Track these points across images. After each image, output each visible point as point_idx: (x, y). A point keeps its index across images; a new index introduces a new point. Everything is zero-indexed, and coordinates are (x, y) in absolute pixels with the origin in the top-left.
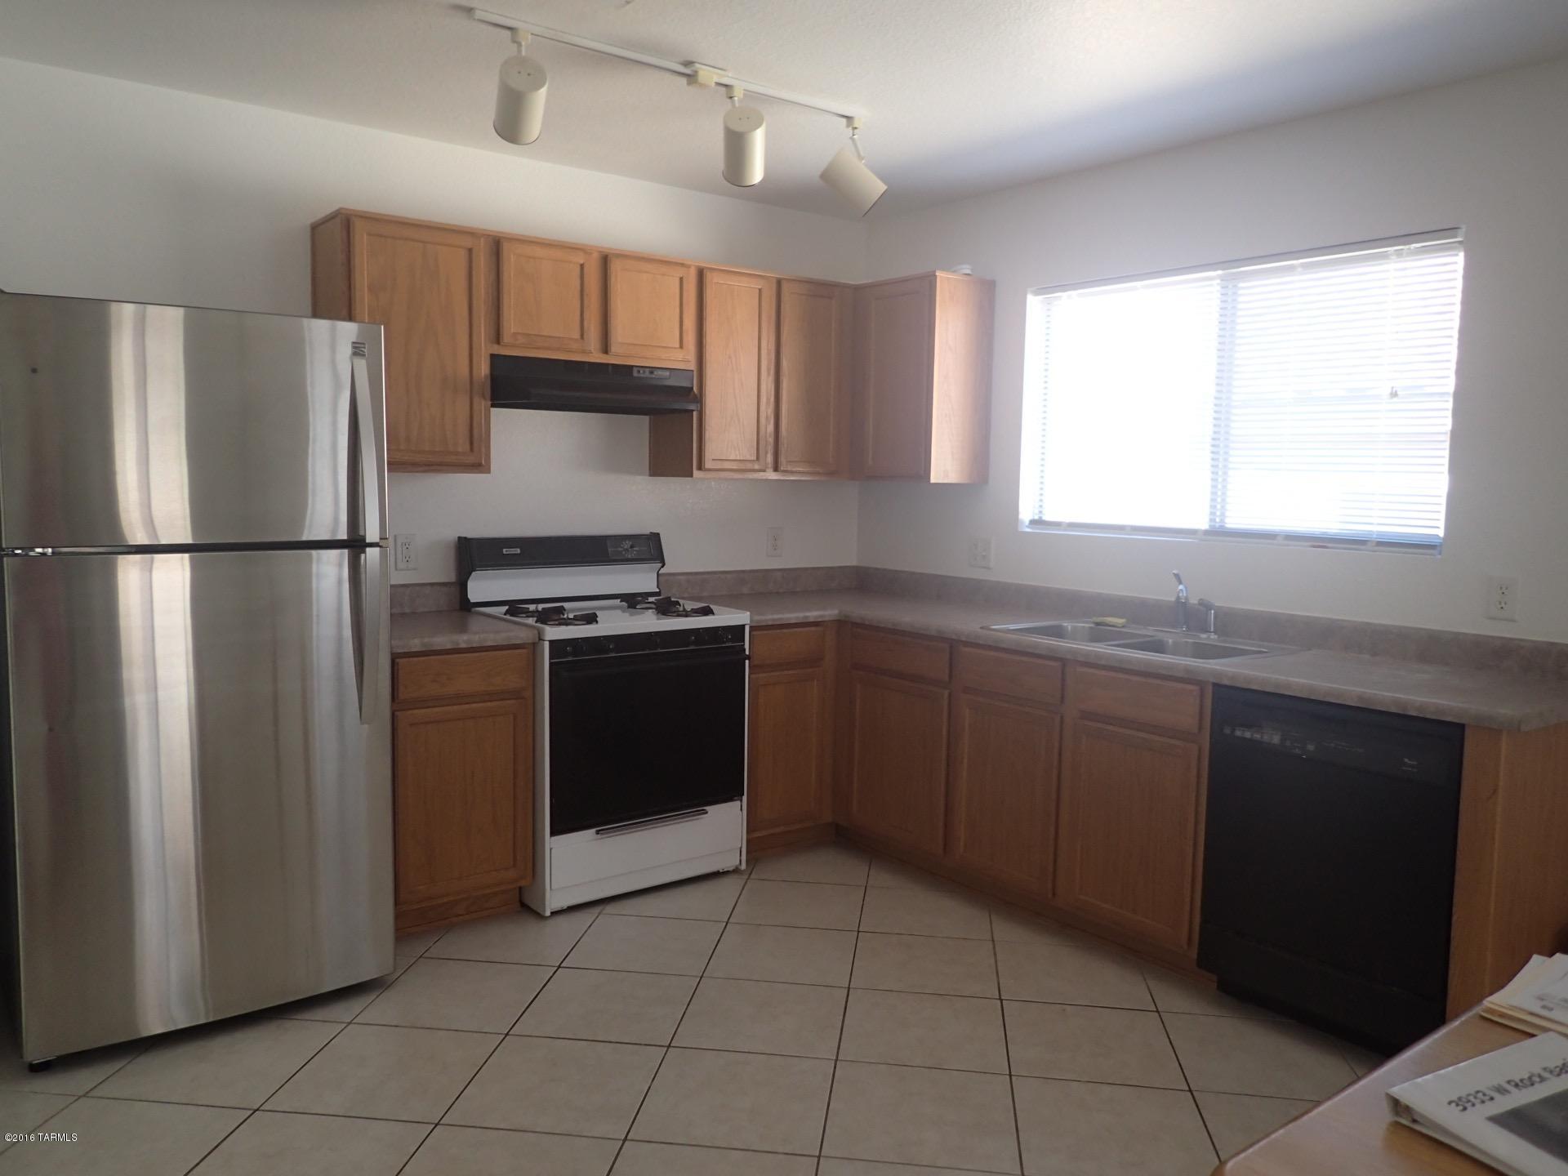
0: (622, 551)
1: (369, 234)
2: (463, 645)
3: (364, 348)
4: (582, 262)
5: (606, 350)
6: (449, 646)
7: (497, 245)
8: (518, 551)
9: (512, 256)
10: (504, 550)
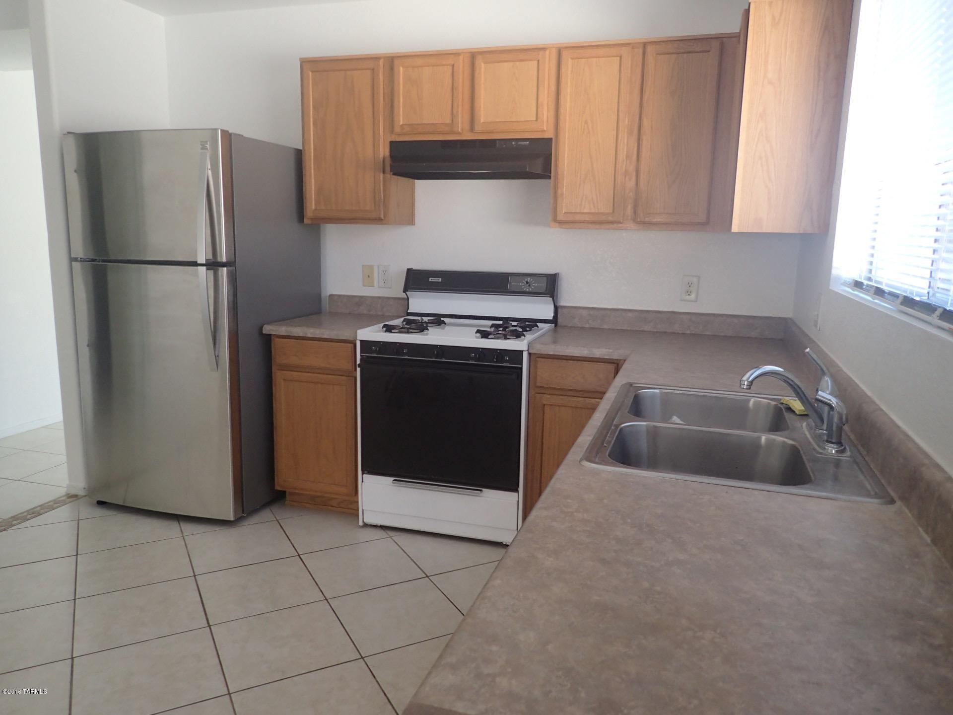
0: (522, 286)
1: (312, 72)
2: (310, 335)
3: (207, 144)
4: (452, 63)
5: (472, 129)
6: (301, 335)
7: (391, 62)
8: (440, 280)
9: (401, 68)
10: (430, 279)
